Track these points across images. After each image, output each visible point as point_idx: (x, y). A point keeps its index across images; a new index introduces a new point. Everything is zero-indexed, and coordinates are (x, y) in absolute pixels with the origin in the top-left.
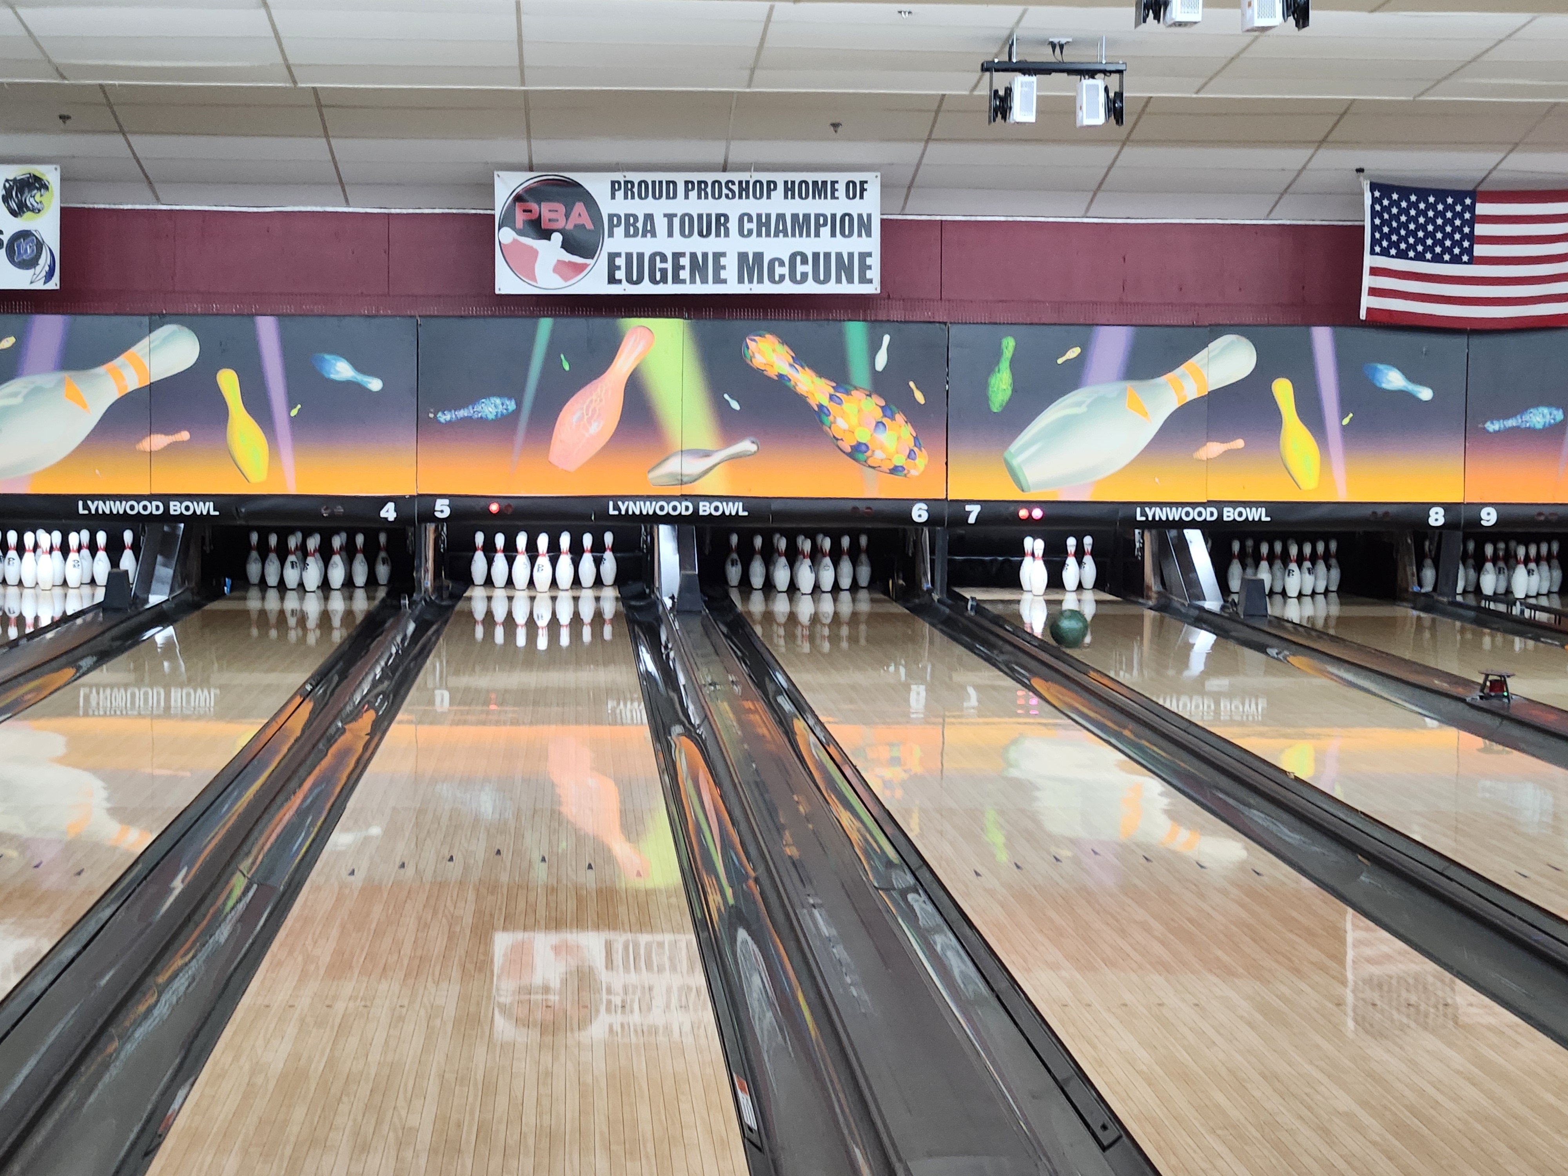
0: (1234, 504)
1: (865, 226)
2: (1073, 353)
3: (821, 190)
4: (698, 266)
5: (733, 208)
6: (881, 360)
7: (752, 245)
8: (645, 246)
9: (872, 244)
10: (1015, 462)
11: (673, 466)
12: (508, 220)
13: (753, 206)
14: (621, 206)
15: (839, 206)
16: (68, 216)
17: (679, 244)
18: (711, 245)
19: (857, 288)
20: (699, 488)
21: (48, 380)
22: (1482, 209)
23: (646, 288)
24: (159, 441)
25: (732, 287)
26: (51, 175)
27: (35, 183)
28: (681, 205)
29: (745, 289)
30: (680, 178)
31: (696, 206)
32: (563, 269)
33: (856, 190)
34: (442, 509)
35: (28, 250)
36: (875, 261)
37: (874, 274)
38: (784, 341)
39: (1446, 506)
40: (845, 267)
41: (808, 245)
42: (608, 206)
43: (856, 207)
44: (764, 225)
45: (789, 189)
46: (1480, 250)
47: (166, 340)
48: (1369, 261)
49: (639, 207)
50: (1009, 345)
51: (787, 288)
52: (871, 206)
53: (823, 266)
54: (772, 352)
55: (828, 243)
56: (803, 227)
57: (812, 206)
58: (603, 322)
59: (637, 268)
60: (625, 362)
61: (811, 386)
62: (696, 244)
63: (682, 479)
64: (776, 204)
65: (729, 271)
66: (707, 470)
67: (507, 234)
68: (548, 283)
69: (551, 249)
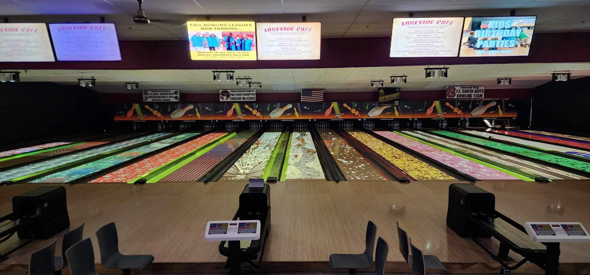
0: (291, 119)
1: (254, 94)
2: (275, 105)
3: (250, 91)
4: (239, 99)
5: (242, 93)
6: (257, 107)
7: (244, 96)
8: (234, 97)
9: (255, 96)
10: (270, 116)
12: (221, 94)
13: (244, 93)
14: (231, 93)
15: (252, 93)
17: (237, 96)
18: (240, 96)
19: (254, 100)
20: (241, 119)
21: (179, 110)
22: (312, 91)
23: (234, 101)
24: (190, 115)
25: (242, 100)
26: (178, 91)
27: (177, 92)
28: (237, 93)
29: (243, 100)
30: (237, 90)
31: (238, 93)
32: (226, 99)
33: (253, 91)
34: (217, 121)
35: (176, 98)
36: (255, 98)
37: (255, 99)
39: (311, 119)
40: (252, 98)
41: (249, 96)
42: (230, 93)
44: (245, 95)
45: (247, 91)
46: (312, 95)
47: (190, 106)
48: (302, 97)
49: (233, 93)
50: (269, 105)
51: (247, 100)
52: (255, 92)
53: (250, 98)
54: (247, 106)
55: (251, 96)
56: (248, 94)
57: (249, 93)
58: (231, 104)
59: (233, 99)
60: (233, 107)
61: (251, 109)
62: (238, 96)
63: (239, 118)
64: (246, 93)
65: (242, 99)
66: (241, 117)
67: (221, 96)
68: (225, 100)
69: (225, 97)
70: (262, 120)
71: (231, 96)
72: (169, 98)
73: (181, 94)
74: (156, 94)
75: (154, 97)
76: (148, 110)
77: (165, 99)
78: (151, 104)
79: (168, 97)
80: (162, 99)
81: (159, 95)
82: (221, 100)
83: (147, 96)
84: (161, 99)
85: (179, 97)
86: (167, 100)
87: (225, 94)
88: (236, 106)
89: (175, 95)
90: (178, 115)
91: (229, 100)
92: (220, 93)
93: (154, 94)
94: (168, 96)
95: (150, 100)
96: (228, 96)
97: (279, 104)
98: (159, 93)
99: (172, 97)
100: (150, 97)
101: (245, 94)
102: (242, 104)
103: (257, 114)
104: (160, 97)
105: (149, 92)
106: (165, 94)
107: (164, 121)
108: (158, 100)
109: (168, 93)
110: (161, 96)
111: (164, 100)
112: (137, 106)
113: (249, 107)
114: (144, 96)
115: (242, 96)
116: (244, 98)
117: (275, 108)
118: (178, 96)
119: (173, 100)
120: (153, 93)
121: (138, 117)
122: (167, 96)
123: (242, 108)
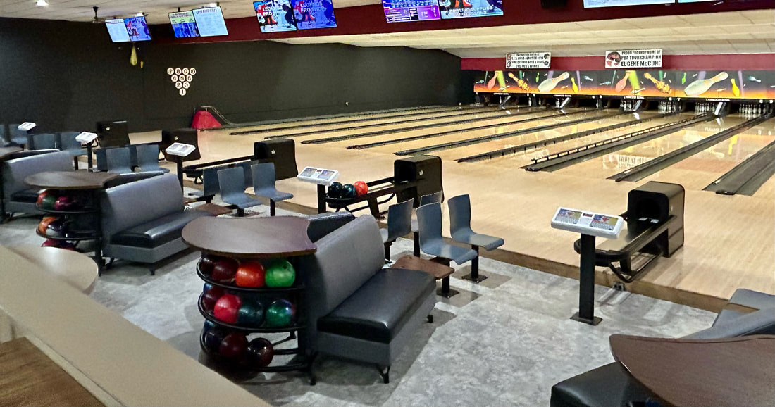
0: (726, 98)
1: (660, 57)
2: (696, 75)
3: (653, 52)
4: (634, 64)
5: (640, 55)
6: (665, 77)
7: (642, 61)
8: (627, 61)
9: (661, 60)
10: (686, 91)
11: (633, 92)
12: (608, 57)
13: (643, 55)
14: (624, 55)
15: (656, 54)
17: (632, 60)
18: (637, 60)
19: (658, 66)
20: (637, 95)
23: (627, 67)
24: (564, 87)
25: (639, 66)
26: (550, 54)
27: (548, 55)
28: (632, 55)
29: (641, 67)
30: (632, 51)
31: (634, 55)
32: (615, 64)
33: (659, 52)
34: (601, 97)
35: (546, 63)
36: (661, 62)
37: (661, 64)
38: (650, 74)
39: (764, 100)
40: (656, 63)
41: (651, 60)
42: (621, 55)
43: (658, 55)
44: (644, 57)
45: (648, 52)
47: (565, 74)
49: (626, 55)
51: (648, 66)
52: (661, 54)
53: (653, 63)
54: (647, 76)
55: (654, 60)
56: (650, 57)
57: (652, 54)
58: (622, 71)
59: (626, 64)
60: (626, 77)
61: (654, 80)
62: (634, 60)
63: (635, 93)
64: (646, 54)
65: (639, 64)
66: (638, 92)
67: (607, 60)
68: (613, 66)
69: (614, 61)
70: (672, 98)
71: (622, 60)
72: (537, 64)
73: (552, 58)
74: (521, 58)
75: (519, 62)
76: (512, 79)
77: (532, 64)
78: (516, 72)
79: (535, 62)
81: (525, 60)
82: (607, 66)
83: (511, 61)
84: (528, 64)
85: (550, 62)
86: (535, 66)
87: (614, 56)
88: (632, 75)
89: (545, 60)
90: (547, 87)
91: (619, 66)
92: (607, 55)
93: (519, 59)
94: (537, 60)
95: (514, 66)
96: (618, 61)
97: (703, 73)
98: (525, 57)
99: (541, 62)
100: (514, 62)
102: (640, 71)
103: (663, 89)
104: (526, 62)
105: (513, 55)
106: (532, 58)
107: (530, 94)
108: (523, 66)
109: (537, 56)
110: (528, 61)
111: (531, 66)
112: (499, 74)
113: (653, 76)
114: (507, 61)
115: (640, 60)
116: (642, 63)
117: (695, 79)
118: (549, 60)
119: (542, 66)
120: (518, 57)
122: (535, 60)
123: (640, 77)
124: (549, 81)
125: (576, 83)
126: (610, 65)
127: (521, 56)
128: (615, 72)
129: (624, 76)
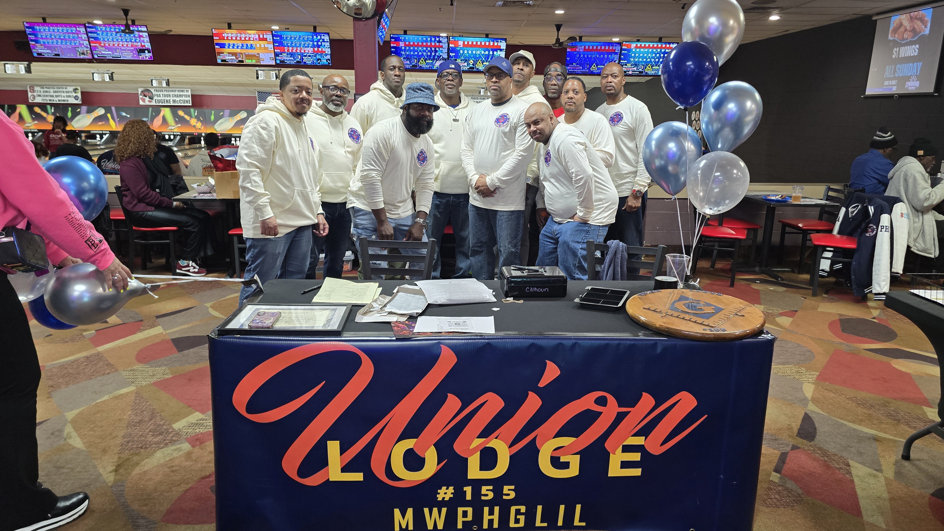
1: (189, 96)
2: (222, 113)
3: (182, 91)
4: (167, 101)
5: (171, 93)
6: (196, 114)
7: (174, 98)
9: (190, 99)
11: (170, 128)
12: (141, 95)
13: (174, 93)
14: (156, 93)
15: (185, 93)
16: (82, 92)
17: (164, 98)
18: (169, 98)
19: (189, 105)
21: (84, 115)
23: (160, 104)
24: (101, 123)
25: (172, 104)
26: (79, 88)
27: (77, 89)
28: (164, 93)
29: (174, 104)
30: (163, 89)
32: (150, 101)
33: (187, 91)
35: (77, 98)
36: (191, 101)
37: (191, 102)
38: (183, 111)
40: (187, 102)
41: (182, 99)
42: (154, 93)
43: (188, 94)
45: (178, 91)
48: (258, 102)
49: (158, 93)
50: (213, 112)
51: (179, 104)
52: (189, 93)
53: (184, 101)
54: (181, 113)
55: (184, 98)
56: (180, 96)
57: (181, 93)
58: (157, 109)
59: (159, 101)
60: (162, 114)
61: (187, 117)
62: (166, 98)
63: (171, 129)
64: (177, 93)
65: (172, 102)
66: (174, 128)
67: (141, 97)
68: (147, 103)
69: (147, 99)
71: (155, 98)
72: (66, 99)
73: (82, 93)
74: (46, 92)
75: (44, 96)
76: (39, 114)
77: (60, 98)
78: (43, 106)
79: (64, 97)
80: (57, 99)
81: (52, 94)
82: (141, 103)
83: (35, 94)
84: (55, 99)
85: (80, 97)
86: (64, 101)
87: (146, 93)
88: (167, 112)
89: (74, 95)
90: (82, 123)
91: (153, 103)
92: (139, 92)
93: (44, 92)
94: (65, 94)
95: (38, 100)
96: (151, 98)
97: (227, 112)
98: (52, 90)
99: (69, 96)
100: (39, 96)
101: (175, 96)
102: (174, 108)
103: (197, 125)
104: (52, 96)
105: (36, 88)
106: (60, 92)
108: (50, 100)
109: (64, 90)
110: (55, 94)
111: (59, 101)
112: (22, 109)
113: (185, 113)
114: (30, 94)
115: (172, 99)
116: (174, 101)
117: (222, 117)
118: (79, 95)
119: (72, 101)
120: (42, 90)
121: (27, 125)
122: (63, 94)
123: (175, 115)
124: (83, 117)
125: (113, 118)
126: (144, 101)
127: (46, 90)
128: (150, 109)
129: (160, 113)
